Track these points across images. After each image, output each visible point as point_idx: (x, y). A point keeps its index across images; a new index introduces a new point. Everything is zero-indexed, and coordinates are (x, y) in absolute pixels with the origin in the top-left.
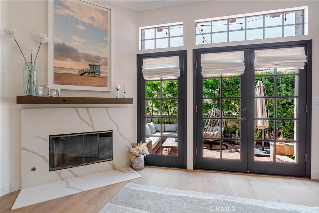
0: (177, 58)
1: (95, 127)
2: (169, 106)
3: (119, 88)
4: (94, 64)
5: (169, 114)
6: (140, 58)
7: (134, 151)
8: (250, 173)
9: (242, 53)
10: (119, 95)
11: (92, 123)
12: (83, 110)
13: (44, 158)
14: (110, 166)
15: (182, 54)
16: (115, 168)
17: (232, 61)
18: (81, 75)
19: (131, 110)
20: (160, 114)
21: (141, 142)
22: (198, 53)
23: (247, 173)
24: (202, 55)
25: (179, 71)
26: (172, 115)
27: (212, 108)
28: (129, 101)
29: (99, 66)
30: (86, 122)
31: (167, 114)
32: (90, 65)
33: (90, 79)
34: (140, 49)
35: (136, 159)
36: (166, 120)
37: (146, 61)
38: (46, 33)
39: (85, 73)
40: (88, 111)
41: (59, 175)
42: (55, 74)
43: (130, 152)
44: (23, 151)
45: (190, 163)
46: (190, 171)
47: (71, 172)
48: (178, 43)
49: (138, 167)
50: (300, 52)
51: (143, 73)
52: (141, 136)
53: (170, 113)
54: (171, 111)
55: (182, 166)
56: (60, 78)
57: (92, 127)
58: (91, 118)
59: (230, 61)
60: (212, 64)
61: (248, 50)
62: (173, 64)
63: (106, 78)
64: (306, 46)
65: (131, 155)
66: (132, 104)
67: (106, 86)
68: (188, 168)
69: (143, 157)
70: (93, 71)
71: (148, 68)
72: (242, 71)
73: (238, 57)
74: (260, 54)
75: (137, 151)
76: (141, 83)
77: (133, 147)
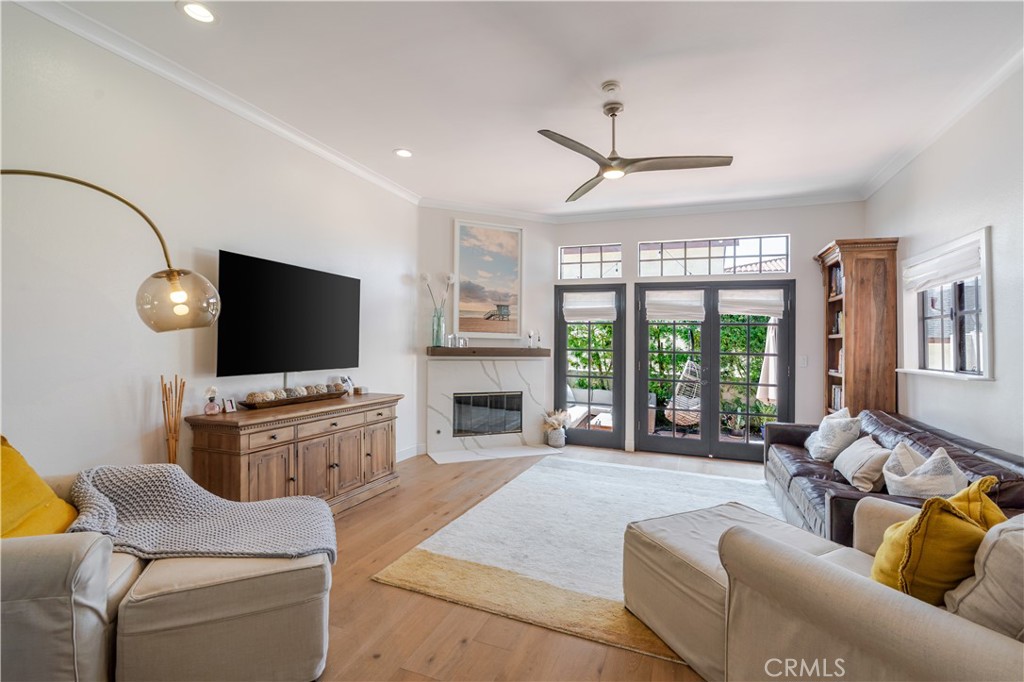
0: (612, 294)
1: (502, 385)
2: (601, 354)
3: (532, 334)
4: (502, 303)
5: (600, 369)
6: (560, 291)
7: (552, 420)
8: (715, 457)
9: (702, 293)
10: (533, 344)
11: (499, 380)
12: (488, 363)
13: (449, 420)
14: (519, 440)
15: (619, 289)
16: (525, 444)
17: (688, 304)
18: (487, 319)
19: (546, 365)
21: (560, 410)
22: (642, 288)
23: (707, 457)
24: (647, 292)
25: (615, 312)
26: (607, 373)
27: (686, 361)
28: (545, 353)
29: (507, 306)
30: (491, 379)
31: (597, 370)
32: (498, 306)
33: (498, 323)
34: (559, 278)
35: (555, 432)
36: (594, 382)
37: (567, 296)
38: (453, 272)
39: (492, 316)
40: (494, 364)
41: (463, 441)
42: (460, 319)
43: (545, 423)
44: (429, 409)
45: (630, 441)
46: (629, 452)
47: (475, 440)
48: (613, 273)
49: (555, 444)
50: (776, 297)
51: (564, 312)
52: (560, 403)
53: (603, 367)
54: (605, 364)
55: (618, 446)
56: (467, 324)
57: (499, 385)
58: (496, 372)
59: (684, 303)
60: (659, 306)
61: (711, 289)
62: (606, 302)
63: (515, 321)
64: (788, 287)
65: (547, 426)
66: (549, 355)
67: (515, 333)
68: (627, 449)
69: (563, 430)
70: (501, 313)
71: (571, 307)
72: (701, 317)
73: (696, 298)
74: (725, 295)
75: (556, 422)
76: (560, 326)
77: (549, 416)
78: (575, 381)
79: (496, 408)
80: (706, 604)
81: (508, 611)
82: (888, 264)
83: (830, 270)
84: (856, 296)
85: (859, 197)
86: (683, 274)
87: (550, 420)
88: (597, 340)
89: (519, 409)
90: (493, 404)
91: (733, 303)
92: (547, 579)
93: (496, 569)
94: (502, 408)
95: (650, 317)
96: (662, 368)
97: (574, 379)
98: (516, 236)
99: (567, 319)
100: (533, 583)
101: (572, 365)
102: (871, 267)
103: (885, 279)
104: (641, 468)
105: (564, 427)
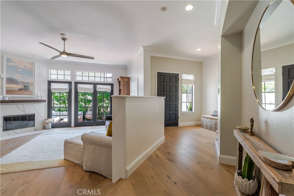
0: (68, 84)
1: (26, 112)
3: (39, 95)
4: (26, 85)
5: (66, 105)
6: (50, 82)
8: (96, 125)
9: (93, 85)
10: (39, 98)
11: (25, 110)
12: (20, 105)
14: (34, 129)
15: (70, 83)
16: (36, 130)
18: (19, 90)
19: (45, 105)
20: (59, 106)
21: (50, 118)
22: (76, 83)
23: (94, 126)
24: (78, 84)
28: (44, 101)
29: (29, 86)
30: (22, 110)
32: (24, 86)
33: (24, 92)
34: (49, 78)
35: (47, 125)
36: (64, 109)
37: (52, 84)
39: (21, 89)
40: (23, 106)
41: (7, 132)
42: (6, 90)
43: (44, 122)
45: (73, 124)
48: (68, 78)
49: (48, 128)
50: (109, 87)
51: (51, 89)
52: (50, 116)
55: (69, 126)
56: (9, 92)
57: (25, 112)
58: (24, 108)
59: (88, 88)
60: (81, 88)
61: (95, 84)
62: (66, 86)
63: (32, 91)
64: (112, 85)
65: (45, 123)
66: (46, 102)
67: (32, 95)
68: (72, 127)
69: (51, 124)
70: (26, 88)
71: (54, 87)
72: (92, 91)
73: (91, 87)
74: (98, 86)
75: (48, 122)
76: (50, 93)
77: (46, 120)
78: (57, 109)
79: (23, 120)
80: (80, 150)
81: (28, 169)
82: (128, 82)
83: (120, 82)
84: (123, 88)
85: (125, 68)
86: (88, 80)
87: (46, 121)
88: (65, 97)
89: (34, 120)
90: (22, 119)
91: (100, 88)
92: (42, 160)
93: (24, 162)
94: (26, 120)
95: (79, 91)
96: (85, 104)
97: (56, 109)
98: (33, 64)
99: (52, 91)
100: (37, 162)
101: (56, 104)
102: (126, 82)
103: (128, 85)
104: (75, 131)
105: (51, 123)
